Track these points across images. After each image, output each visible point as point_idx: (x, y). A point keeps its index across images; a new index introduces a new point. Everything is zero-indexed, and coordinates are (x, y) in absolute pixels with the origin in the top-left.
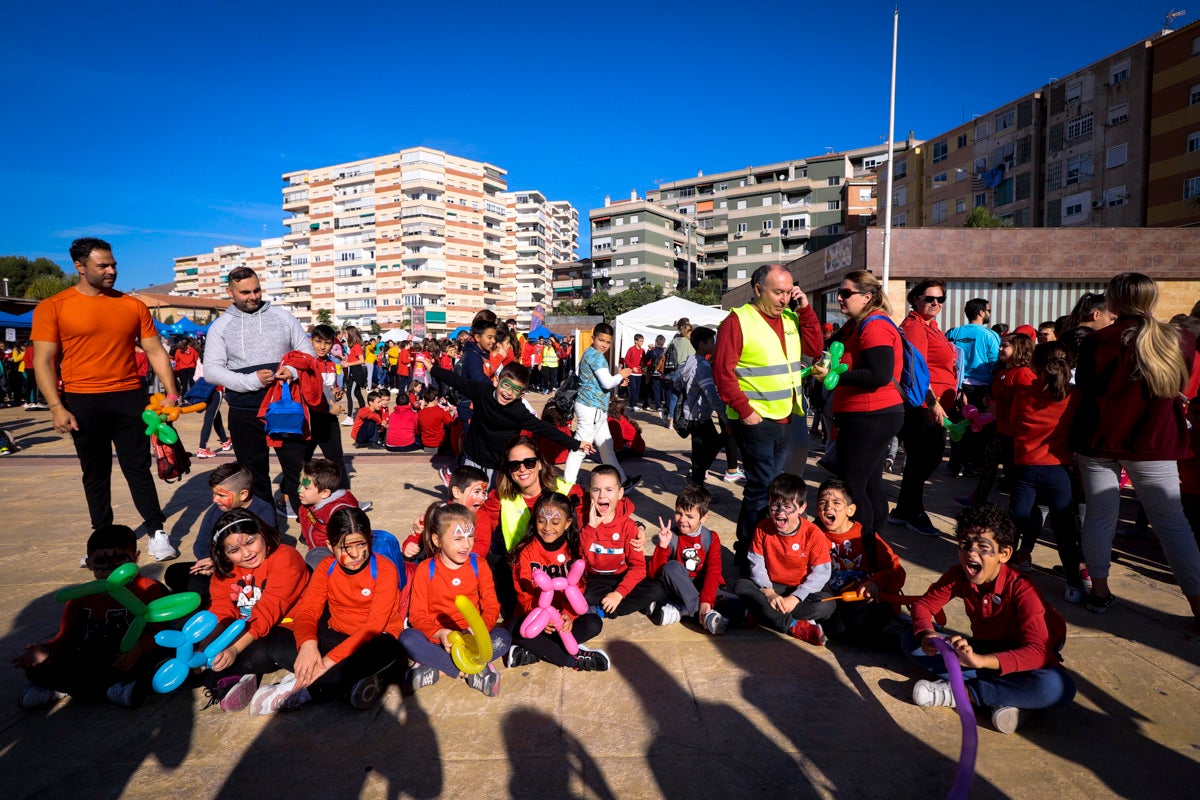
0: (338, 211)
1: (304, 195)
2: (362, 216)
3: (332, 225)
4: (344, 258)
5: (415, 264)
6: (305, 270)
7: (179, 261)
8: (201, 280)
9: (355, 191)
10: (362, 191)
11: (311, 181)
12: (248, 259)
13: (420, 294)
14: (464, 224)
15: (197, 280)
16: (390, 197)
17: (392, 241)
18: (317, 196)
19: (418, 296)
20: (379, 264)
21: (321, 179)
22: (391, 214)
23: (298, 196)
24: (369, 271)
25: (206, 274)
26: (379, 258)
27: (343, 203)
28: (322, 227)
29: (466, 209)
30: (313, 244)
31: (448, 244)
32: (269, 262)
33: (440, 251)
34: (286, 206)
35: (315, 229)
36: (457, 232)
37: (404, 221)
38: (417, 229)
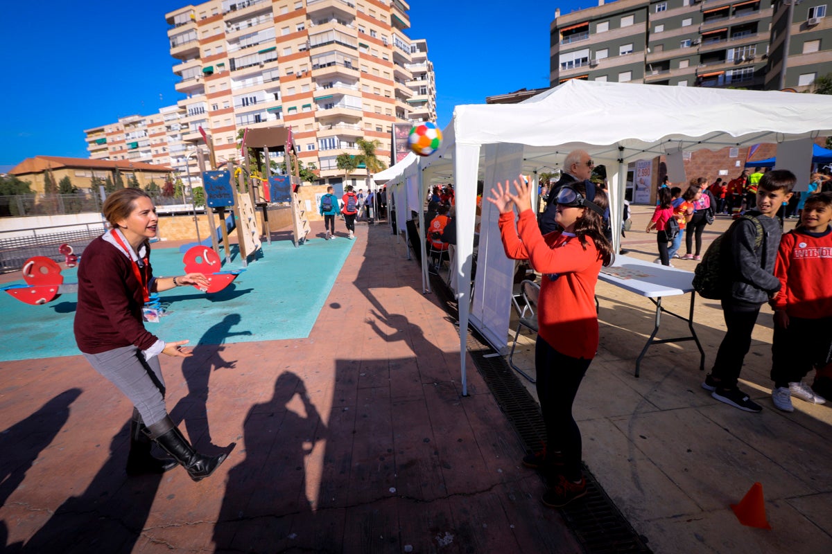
0: (232, 49)
1: (192, 35)
2: (261, 53)
3: (227, 67)
4: (245, 103)
5: (328, 103)
6: (203, 120)
7: (89, 133)
8: (111, 148)
9: (250, 25)
10: (258, 22)
11: (198, 18)
12: (149, 126)
13: (338, 136)
14: (375, 59)
15: (107, 149)
16: (293, 25)
17: (299, 77)
18: (207, 36)
19: (336, 139)
20: (286, 106)
21: (209, 15)
22: (295, 45)
23: (186, 37)
24: (274, 115)
25: (114, 143)
26: (285, 99)
27: (237, 40)
28: (216, 70)
29: (376, 41)
30: (208, 91)
31: (363, 81)
32: (169, 127)
33: (354, 87)
34: (174, 51)
35: (209, 73)
36: (369, 66)
37: (313, 52)
38: (330, 59)
